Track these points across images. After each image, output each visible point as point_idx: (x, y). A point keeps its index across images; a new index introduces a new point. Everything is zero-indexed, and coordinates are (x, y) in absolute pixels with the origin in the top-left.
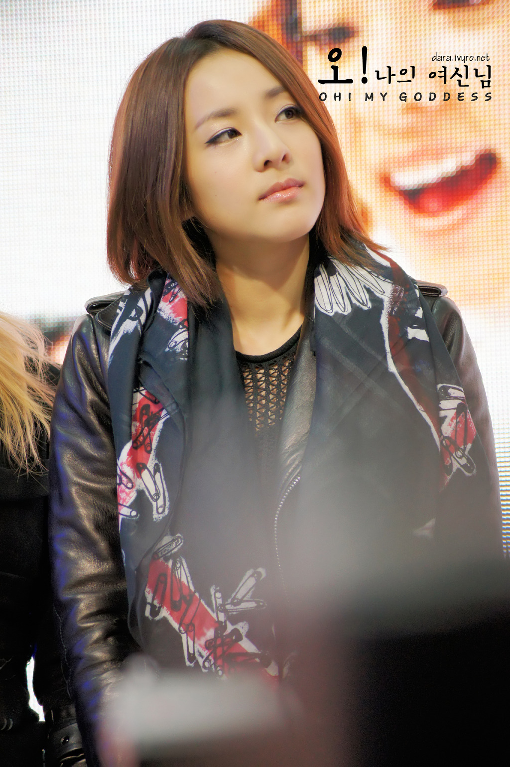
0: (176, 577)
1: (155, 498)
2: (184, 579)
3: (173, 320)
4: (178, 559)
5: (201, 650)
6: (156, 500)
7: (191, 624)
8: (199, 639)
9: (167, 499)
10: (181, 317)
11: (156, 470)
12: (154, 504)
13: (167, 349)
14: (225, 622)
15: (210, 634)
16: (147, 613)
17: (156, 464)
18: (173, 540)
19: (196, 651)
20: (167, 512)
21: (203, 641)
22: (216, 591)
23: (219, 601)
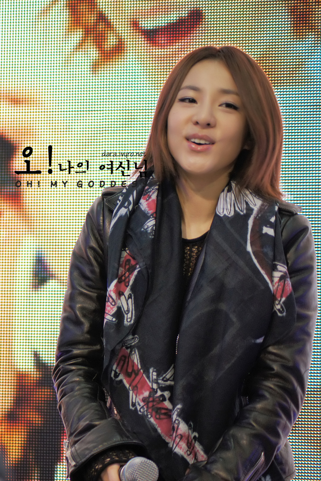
0: (131, 359)
1: (127, 312)
2: (136, 361)
3: (148, 212)
4: (134, 349)
5: (140, 402)
6: (127, 314)
7: (136, 386)
8: (139, 395)
9: (133, 315)
10: (152, 211)
11: (130, 297)
12: (126, 316)
13: (143, 229)
14: (157, 389)
15: (146, 394)
16: (112, 375)
17: (130, 294)
18: (133, 338)
19: (137, 402)
20: (132, 322)
21: (141, 397)
22: (153, 371)
23: (155, 377)
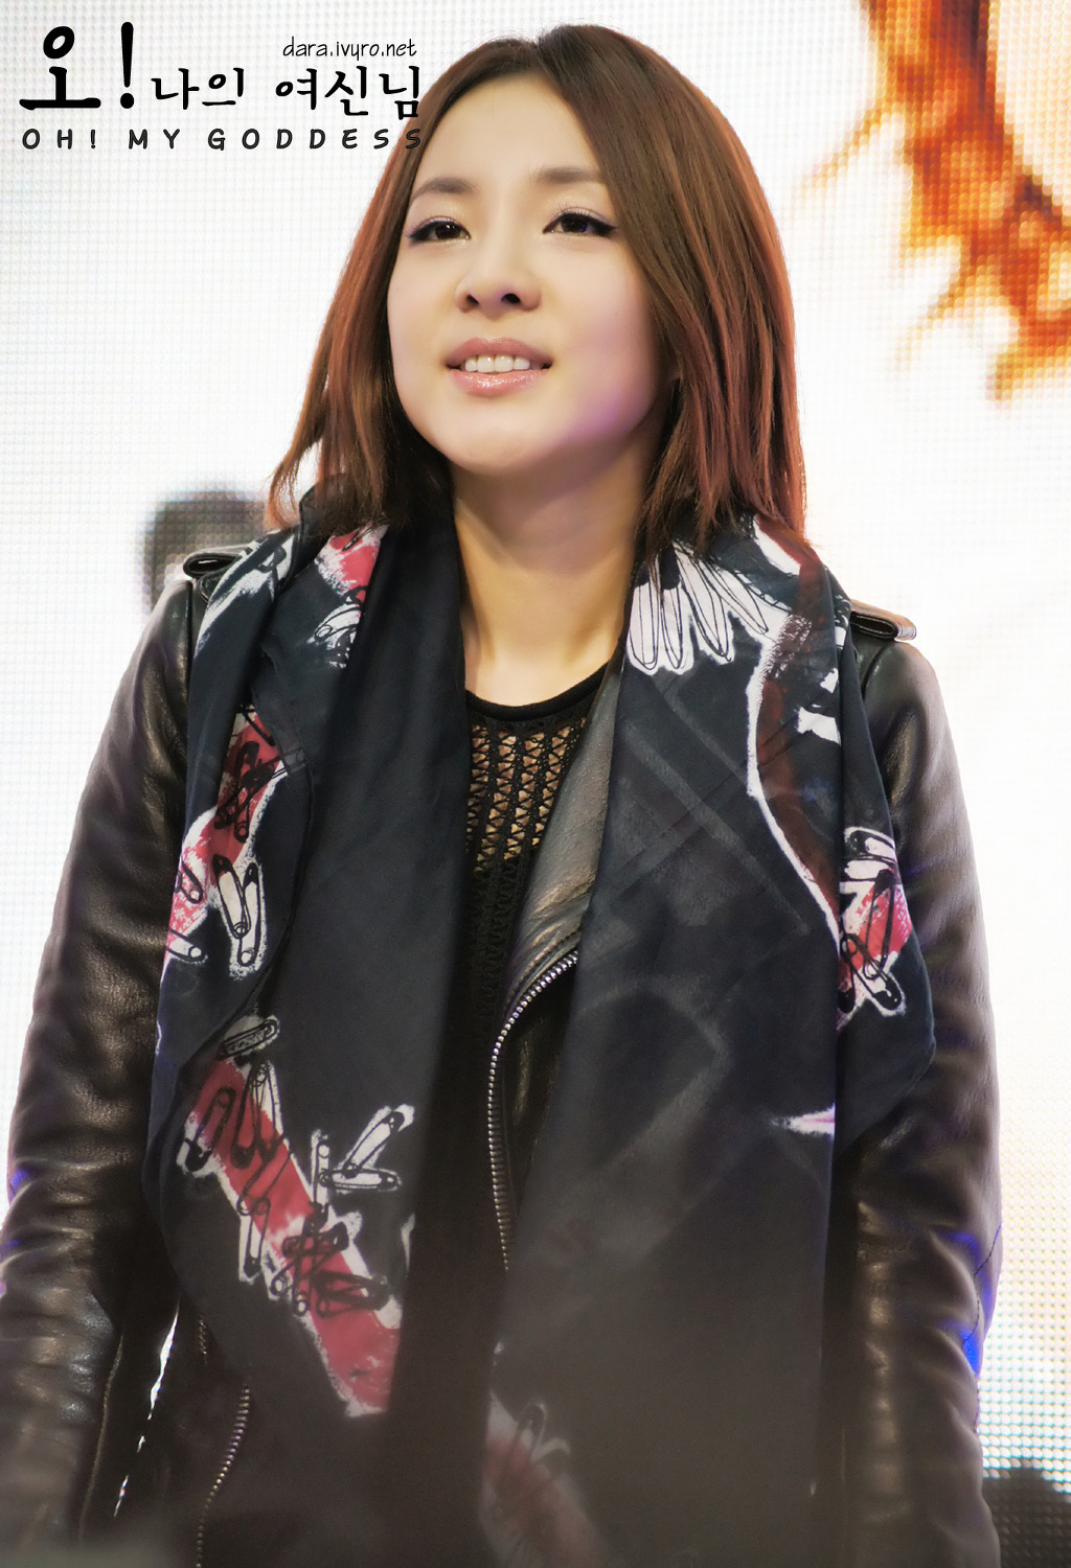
0: (252, 1100)
1: (239, 931)
2: (267, 1108)
3: (339, 584)
4: (263, 1066)
5: (273, 1255)
6: (240, 937)
7: (265, 1199)
8: (274, 1232)
9: (263, 939)
10: (354, 581)
11: (251, 877)
12: (235, 942)
13: (312, 640)
14: (327, 1206)
15: (296, 1225)
16: (182, 1158)
17: (252, 866)
18: (261, 1027)
19: (263, 1254)
20: (258, 964)
21: (279, 1238)
22: (321, 1143)
23: (324, 1164)
